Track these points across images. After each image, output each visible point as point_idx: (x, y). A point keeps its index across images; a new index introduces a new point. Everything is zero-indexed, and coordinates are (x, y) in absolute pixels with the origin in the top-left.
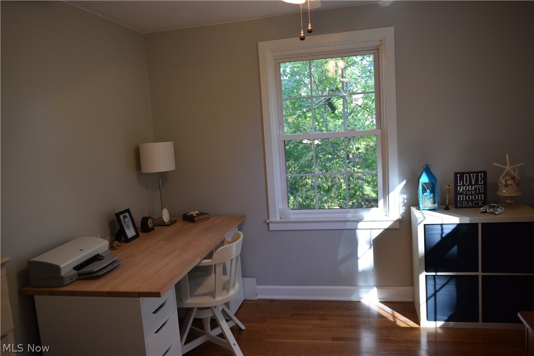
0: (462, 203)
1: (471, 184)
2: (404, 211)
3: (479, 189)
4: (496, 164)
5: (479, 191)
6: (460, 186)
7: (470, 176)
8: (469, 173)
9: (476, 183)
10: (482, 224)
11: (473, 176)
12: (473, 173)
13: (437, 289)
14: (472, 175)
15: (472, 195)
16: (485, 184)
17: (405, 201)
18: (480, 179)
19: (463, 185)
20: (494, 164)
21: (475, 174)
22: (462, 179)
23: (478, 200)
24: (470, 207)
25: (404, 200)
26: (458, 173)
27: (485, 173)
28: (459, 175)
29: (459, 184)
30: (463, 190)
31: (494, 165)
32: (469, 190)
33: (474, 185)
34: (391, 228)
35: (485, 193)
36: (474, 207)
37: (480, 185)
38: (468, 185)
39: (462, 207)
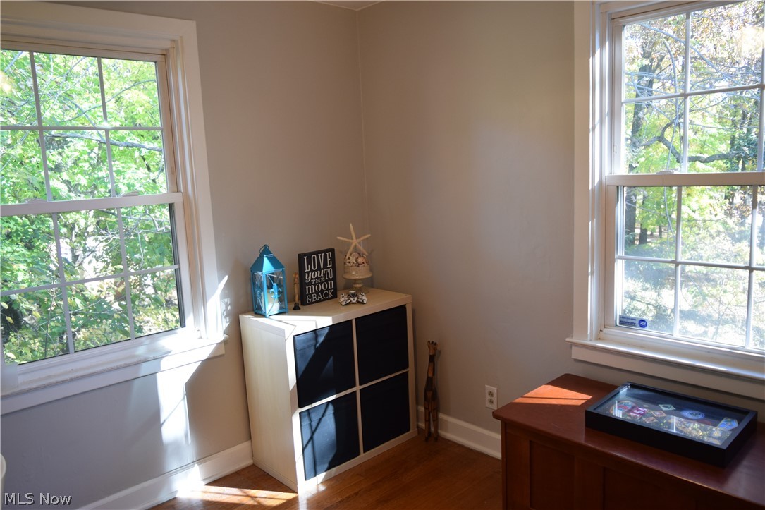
0: (311, 298)
1: (319, 269)
2: (228, 324)
3: (328, 273)
4: (341, 238)
5: (328, 277)
6: (308, 273)
7: (318, 257)
8: (317, 253)
9: (325, 267)
10: (356, 319)
11: (321, 256)
12: (320, 252)
13: (314, 428)
14: (319, 255)
15: (321, 283)
16: (334, 267)
17: (229, 308)
18: (328, 260)
19: (312, 271)
20: (339, 238)
21: (323, 254)
22: (309, 263)
23: (328, 289)
24: (320, 301)
25: (227, 306)
26: (305, 255)
27: (332, 251)
28: (305, 257)
29: (306, 271)
30: (312, 279)
31: (339, 240)
32: (317, 277)
33: (323, 269)
34: (213, 356)
35: (334, 279)
36: (324, 300)
37: (329, 268)
38: (317, 271)
39: (312, 303)
